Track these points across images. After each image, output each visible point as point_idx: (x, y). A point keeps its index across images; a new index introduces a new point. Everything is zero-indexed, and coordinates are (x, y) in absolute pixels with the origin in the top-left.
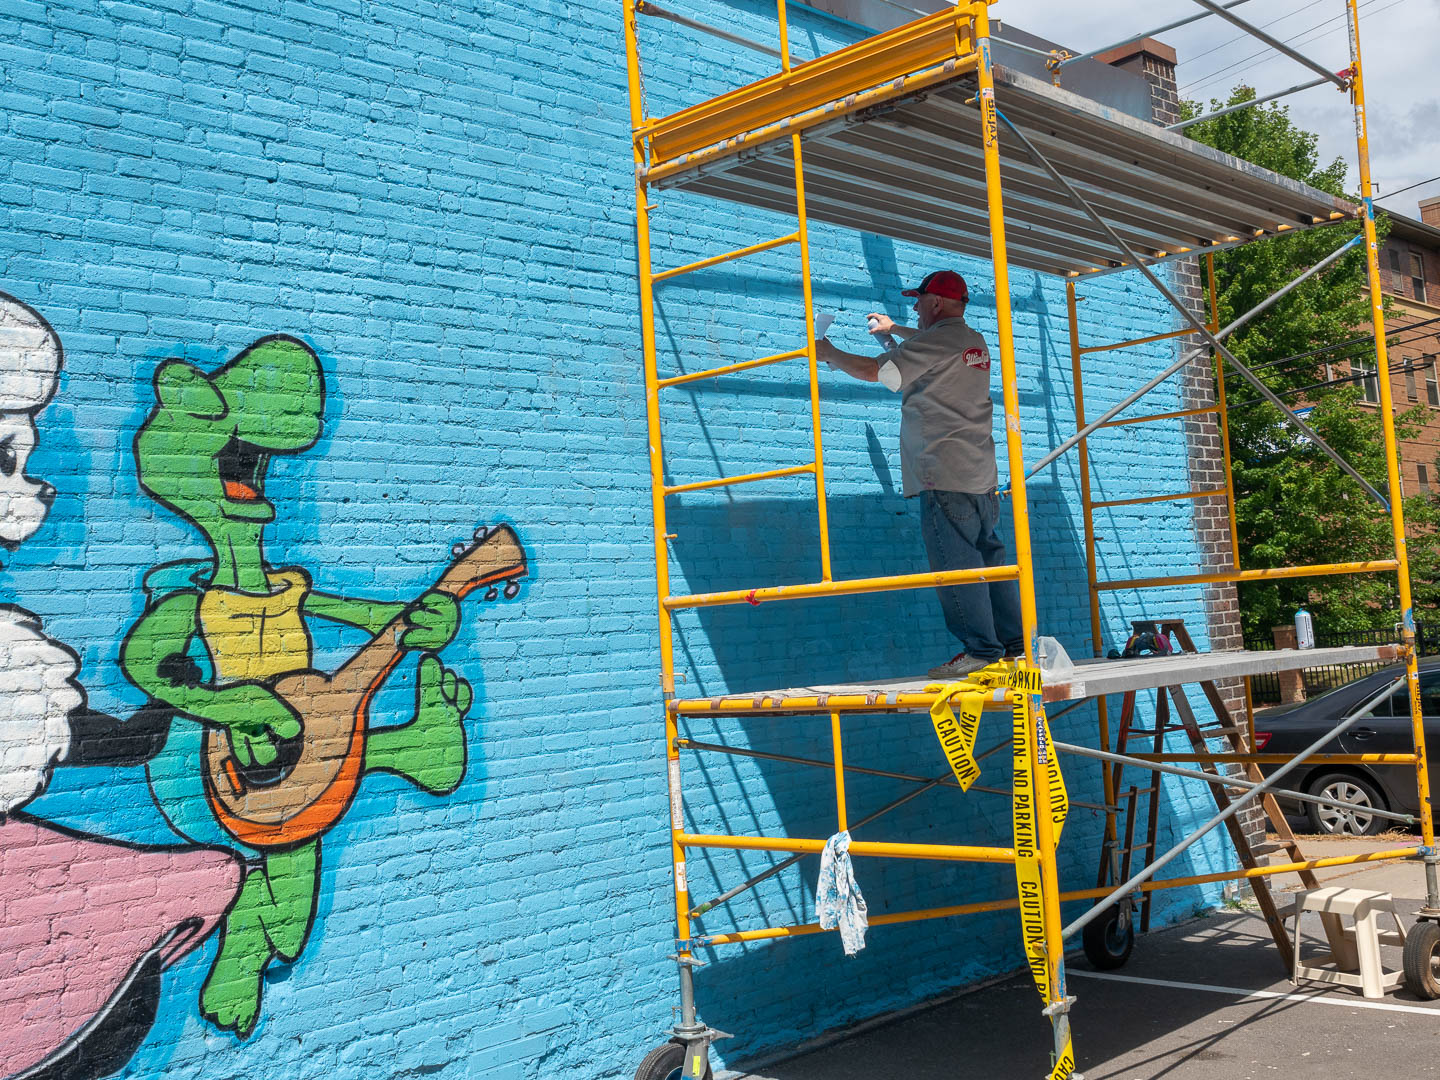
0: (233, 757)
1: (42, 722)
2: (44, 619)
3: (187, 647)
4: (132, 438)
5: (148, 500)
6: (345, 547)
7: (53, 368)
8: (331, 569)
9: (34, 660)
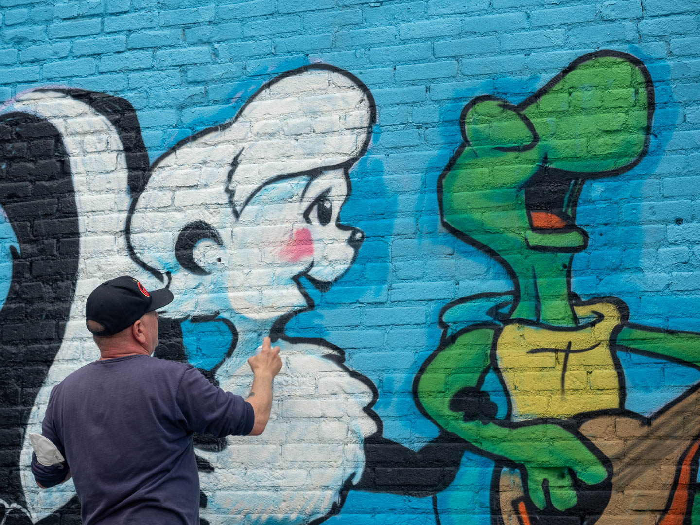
0: (526, 498)
1: (341, 447)
2: (347, 351)
3: (481, 381)
4: (437, 178)
5: (451, 238)
6: (675, 274)
7: (366, 124)
8: (655, 299)
9: (337, 390)
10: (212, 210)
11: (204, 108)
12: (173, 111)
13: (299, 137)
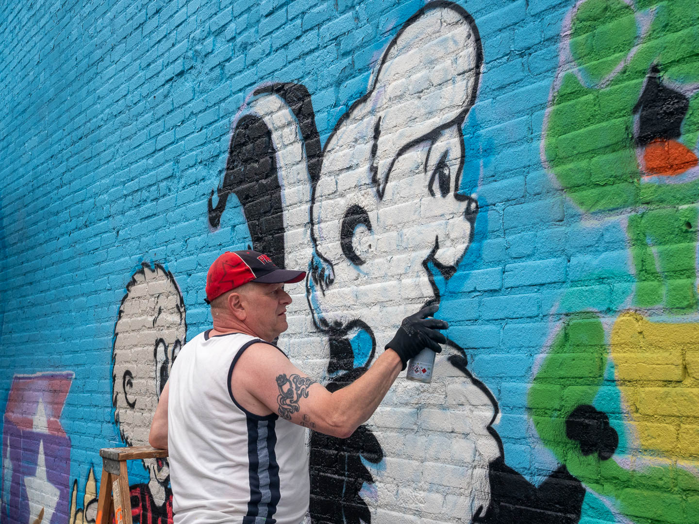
1: (470, 472)
2: (469, 353)
5: (559, 198)
7: (473, 64)
9: (463, 400)
10: (363, 192)
11: (352, 80)
12: (333, 89)
13: (421, 94)
